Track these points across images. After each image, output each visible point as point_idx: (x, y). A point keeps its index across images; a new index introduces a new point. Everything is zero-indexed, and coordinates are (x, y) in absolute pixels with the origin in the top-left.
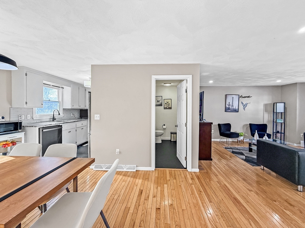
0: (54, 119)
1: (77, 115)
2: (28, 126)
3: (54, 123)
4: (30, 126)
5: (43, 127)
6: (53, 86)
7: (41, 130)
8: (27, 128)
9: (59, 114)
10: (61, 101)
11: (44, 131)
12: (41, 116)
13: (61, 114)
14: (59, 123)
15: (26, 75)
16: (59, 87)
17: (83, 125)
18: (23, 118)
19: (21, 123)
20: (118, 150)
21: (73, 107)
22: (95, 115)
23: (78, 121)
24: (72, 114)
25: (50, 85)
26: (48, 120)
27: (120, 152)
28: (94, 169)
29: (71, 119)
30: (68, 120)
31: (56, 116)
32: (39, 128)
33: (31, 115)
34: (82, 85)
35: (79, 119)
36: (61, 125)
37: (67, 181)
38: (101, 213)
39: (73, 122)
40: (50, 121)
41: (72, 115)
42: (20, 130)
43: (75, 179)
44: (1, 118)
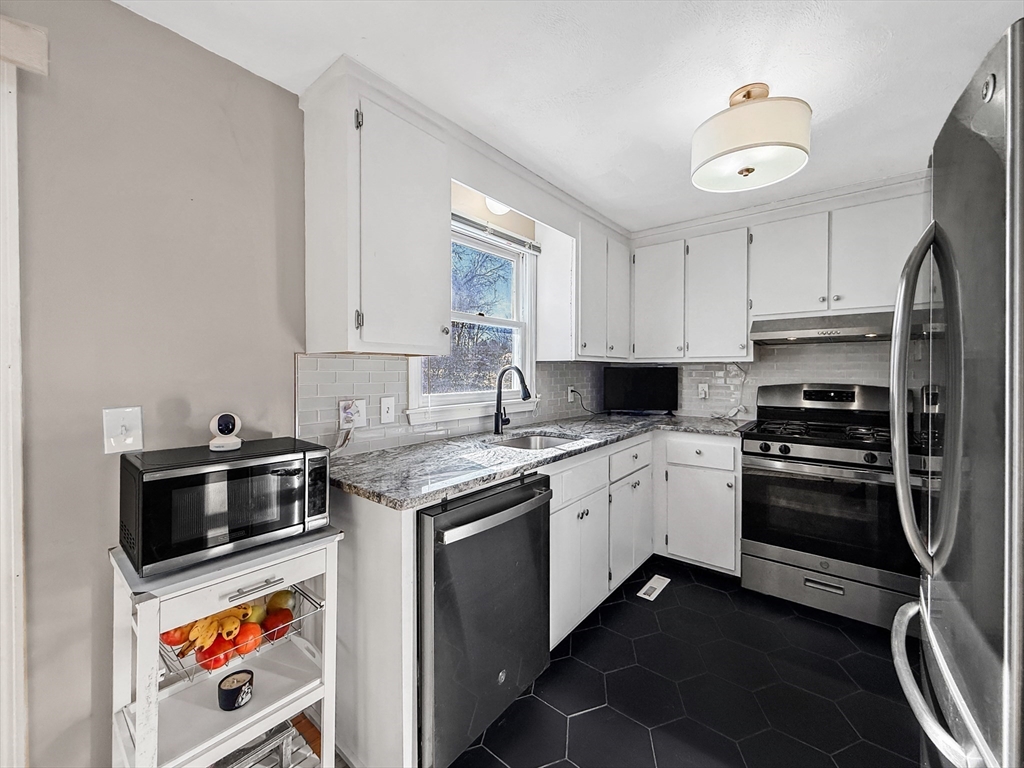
0: (500, 421)
5: (443, 505)
6: (495, 233)
9: (527, 396)
10: (527, 319)
11: (451, 536)
13: (533, 393)
15: (359, 125)
16: (522, 244)
17: (639, 464)
18: (360, 420)
23: (617, 441)
24: (570, 389)
25: (483, 228)
26: (475, 426)
30: (555, 422)
31: (513, 404)
32: (420, 514)
33: (398, 401)
35: (598, 416)
36: (541, 470)
40: (484, 433)
44: (214, 426)
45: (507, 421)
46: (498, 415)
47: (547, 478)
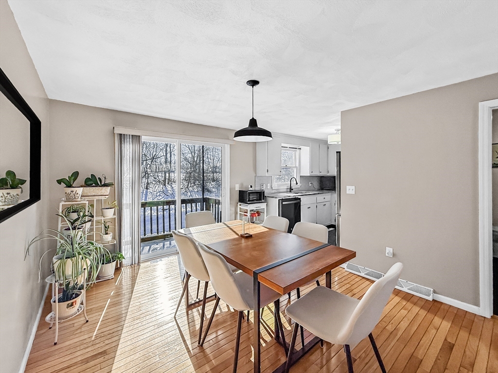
0: (291, 189)
1: (316, 184)
2: (269, 197)
3: (292, 195)
4: (271, 197)
5: (282, 199)
6: (290, 148)
7: (280, 201)
8: (268, 199)
9: (297, 184)
10: (297, 166)
11: (283, 203)
12: (279, 185)
13: (299, 183)
14: (297, 195)
16: (296, 148)
17: (326, 200)
18: (265, 188)
19: (264, 192)
20: (389, 250)
21: (313, 173)
22: (348, 187)
23: (318, 194)
24: (310, 183)
25: (287, 147)
26: (285, 190)
27: (394, 255)
28: (346, 269)
29: (311, 191)
30: (306, 191)
31: (294, 186)
32: (279, 200)
33: (270, 184)
34: (325, 142)
35: (319, 190)
36: (299, 197)
37: (319, 273)
38: (370, 336)
39: (313, 194)
40: (287, 192)
41: (310, 185)
42: (263, 201)
43: (329, 275)
44: (250, 187)
45: (292, 190)
46: (290, 188)
47: (300, 198)
